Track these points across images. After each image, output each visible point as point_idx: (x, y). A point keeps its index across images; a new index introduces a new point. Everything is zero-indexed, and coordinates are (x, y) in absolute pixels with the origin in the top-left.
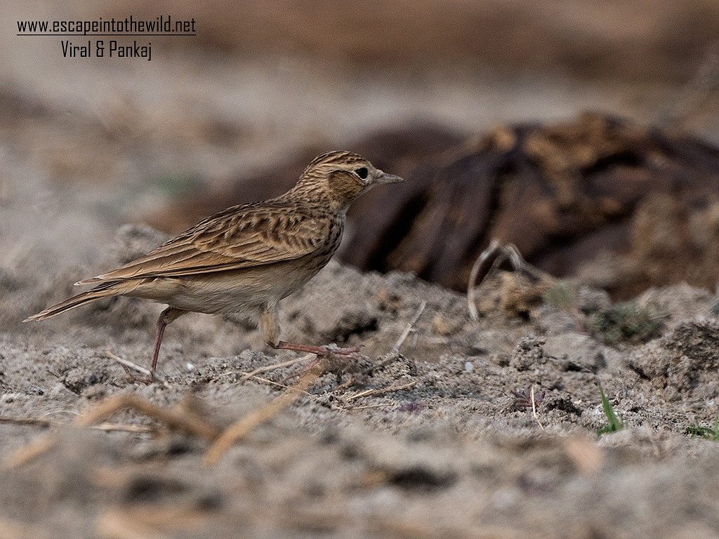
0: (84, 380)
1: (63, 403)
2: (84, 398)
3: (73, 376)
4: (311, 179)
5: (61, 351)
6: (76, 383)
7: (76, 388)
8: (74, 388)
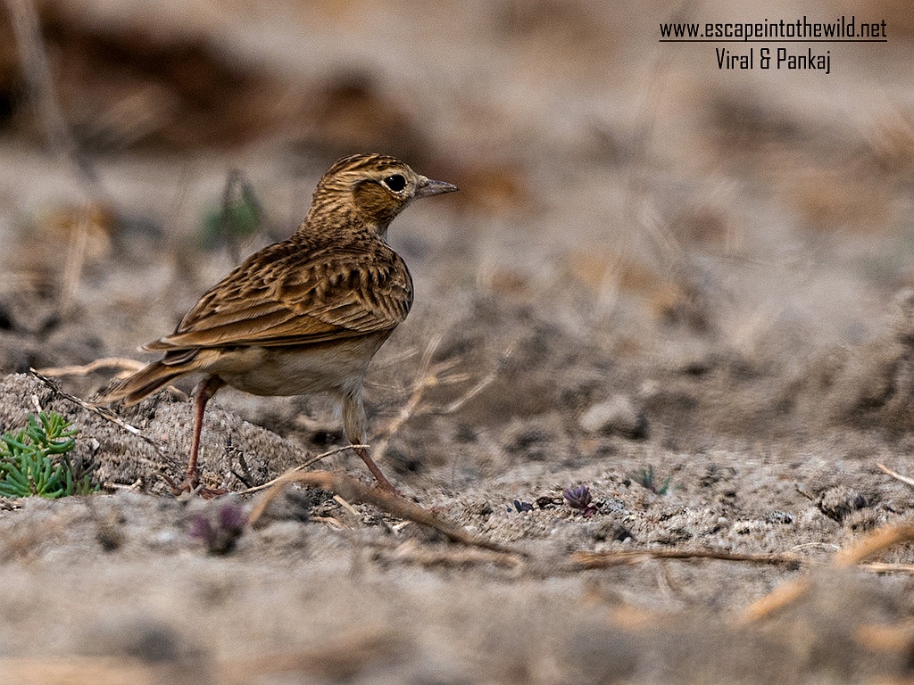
0: (847, 503)
1: (819, 535)
2: (847, 529)
3: (832, 498)
4: (330, 195)
5: (816, 463)
6: (835, 507)
7: (837, 514)
8: (834, 514)
